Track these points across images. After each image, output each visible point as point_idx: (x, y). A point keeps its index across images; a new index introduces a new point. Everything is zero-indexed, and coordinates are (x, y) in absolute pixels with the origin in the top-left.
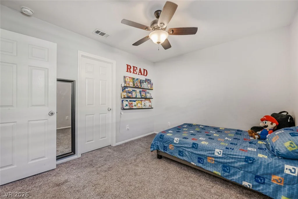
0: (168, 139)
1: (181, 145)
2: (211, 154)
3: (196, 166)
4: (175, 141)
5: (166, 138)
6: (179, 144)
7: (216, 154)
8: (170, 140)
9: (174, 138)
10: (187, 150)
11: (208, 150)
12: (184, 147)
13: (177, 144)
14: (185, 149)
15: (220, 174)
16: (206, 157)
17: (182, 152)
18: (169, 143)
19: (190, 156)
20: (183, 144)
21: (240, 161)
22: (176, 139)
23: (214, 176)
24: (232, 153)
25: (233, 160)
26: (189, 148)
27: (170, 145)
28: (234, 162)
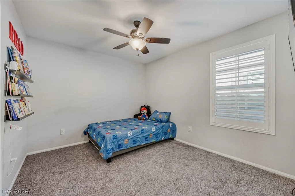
0: (123, 135)
1: (134, 136)
2: (151, 132)
3: (145, 144)
4: (129, 135)
5: (120, 136)
6: (132, 135)
7: (153, 131)
8: (124, 136)
9: (127, 133)
10: (139, 136)
11: (149, 131)
12: (136, 136)
13: (131, 136)
14: (137, 137)
15: (155, 141)
16: (148, 135)
17: (136, 140)
18: (124, 139)
19: (141, 140)
20: (136, 134)
21: (161, 129)
22: (129, 133)
23: (154, 144)
24: (158, 127)
25: (159, 130)
26: (140, 134)
27: (125, 141)
28: (159, 131)
